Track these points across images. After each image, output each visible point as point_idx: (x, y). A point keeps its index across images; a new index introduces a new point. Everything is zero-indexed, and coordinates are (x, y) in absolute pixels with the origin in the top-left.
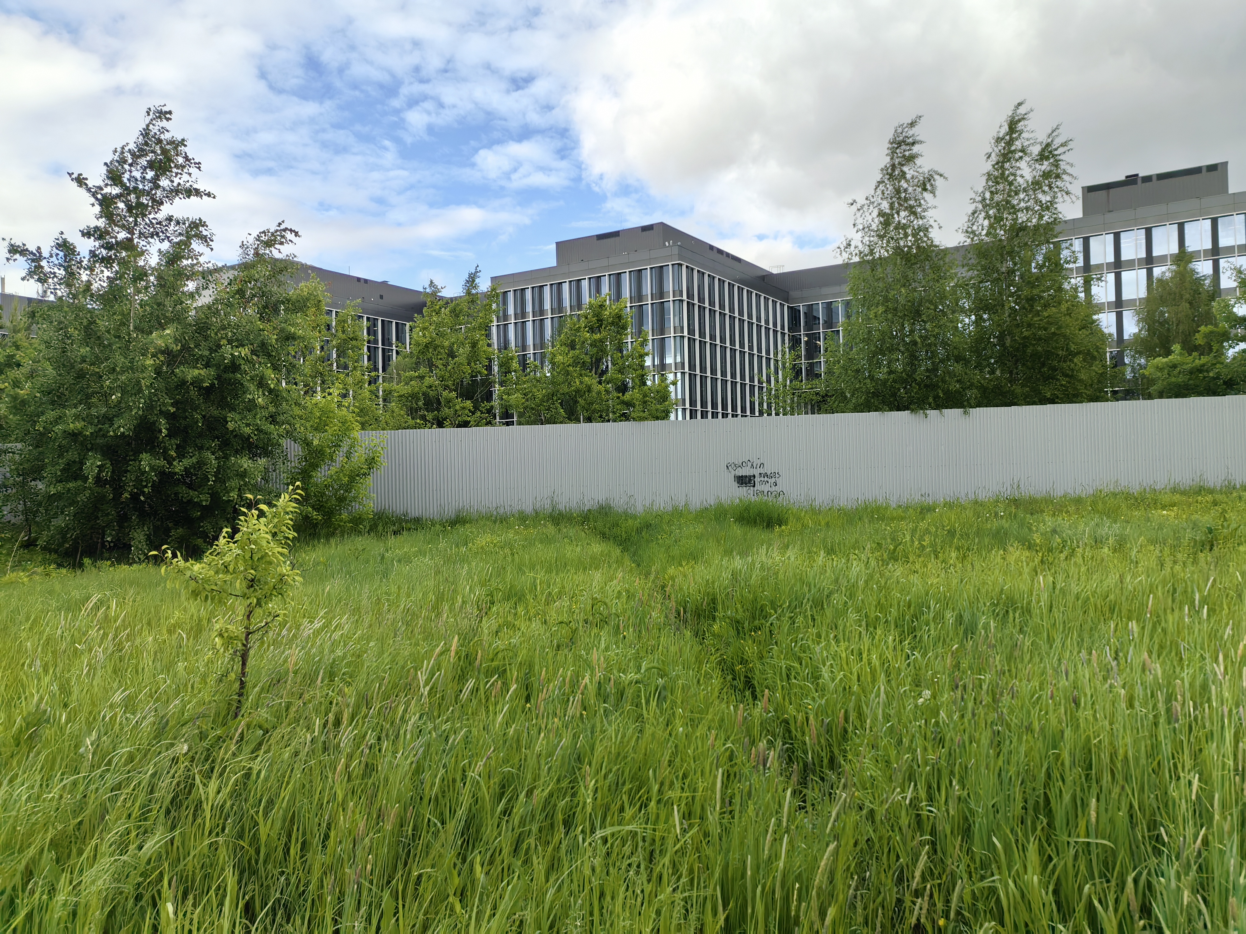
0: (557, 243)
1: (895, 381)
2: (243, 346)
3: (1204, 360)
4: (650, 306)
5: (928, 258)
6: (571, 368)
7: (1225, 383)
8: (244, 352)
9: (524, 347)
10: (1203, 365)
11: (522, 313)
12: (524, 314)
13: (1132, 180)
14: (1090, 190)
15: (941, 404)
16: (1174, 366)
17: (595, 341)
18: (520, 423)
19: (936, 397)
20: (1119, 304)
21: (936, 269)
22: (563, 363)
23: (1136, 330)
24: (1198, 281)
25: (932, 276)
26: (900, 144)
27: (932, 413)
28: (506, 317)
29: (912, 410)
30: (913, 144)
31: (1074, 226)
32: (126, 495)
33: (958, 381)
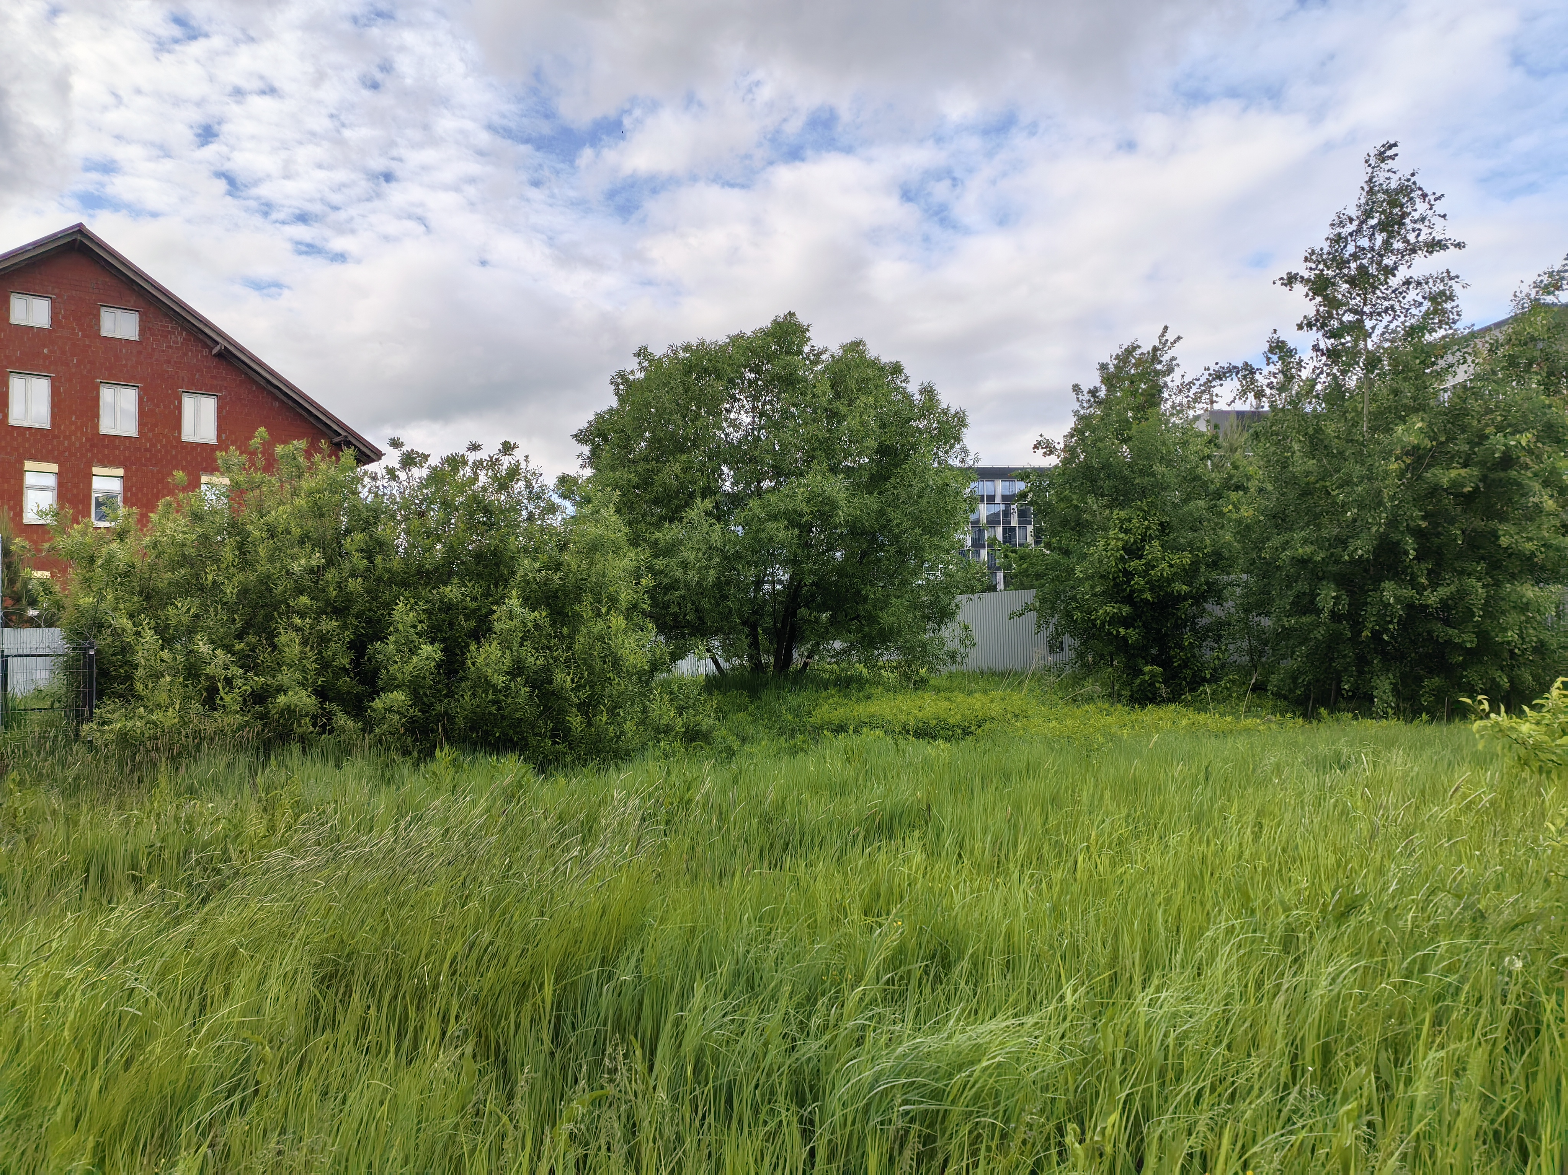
2: (1521, 432)
32: (1366, 633)
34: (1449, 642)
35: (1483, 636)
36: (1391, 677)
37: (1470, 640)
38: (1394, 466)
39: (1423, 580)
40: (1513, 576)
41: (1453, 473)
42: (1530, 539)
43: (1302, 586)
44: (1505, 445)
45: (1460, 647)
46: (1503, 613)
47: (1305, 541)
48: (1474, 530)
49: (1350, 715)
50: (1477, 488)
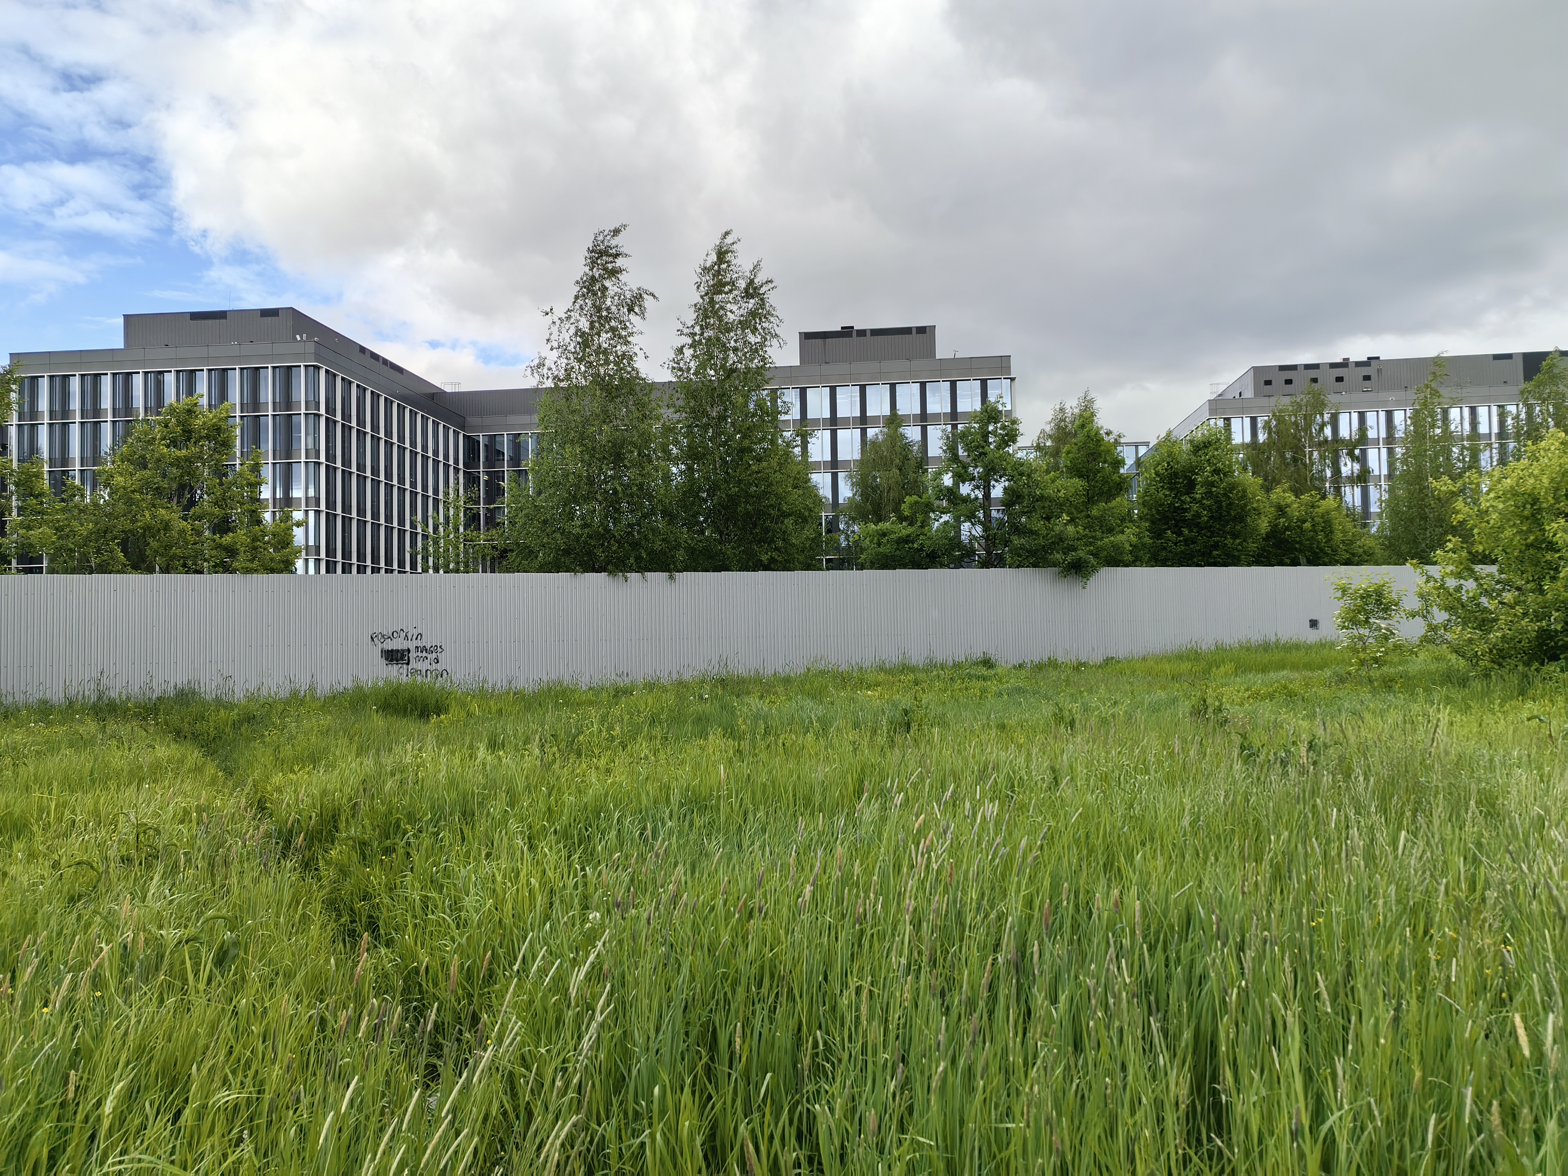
0: (126, 317)
1: (590, 536)
3: (910, 530)
4: (270, 418)
5: (632, 392)
6: (137, 496)
7: (928, 555)
9: (65, 460)
10: (908, 536)
11: (61, 411)
12: (66, 412)
13: (847, 332)
14: (807, 337)
15: (642, 568)
16: (884, 535)
17: (178, 459)
18: (52, 571)
19: (638, 558)
20: (834, 464)
21: (641, 405)
22: (124, 488)
23: (850, 494)
24: (907, 446)
25: (636, 414)
26: (601, 254)
27: (633, 576)
28: (34, 413)
29: (610, 573)
30: (617, 255)
31: (788, 374)
33: (663, 540)
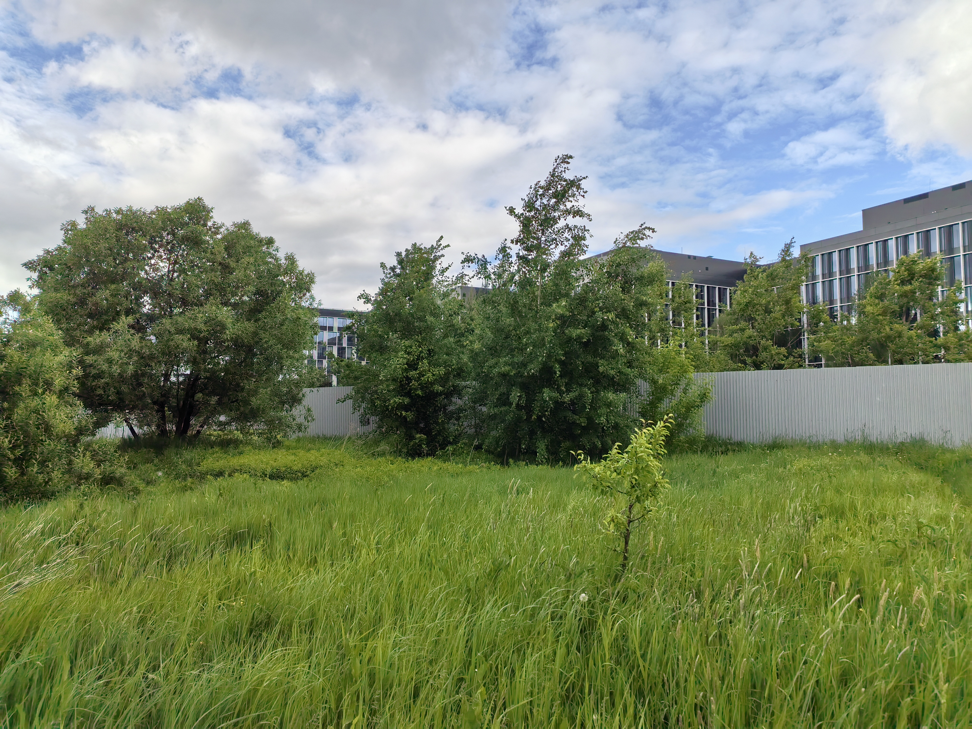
0: (863, 211)
2: (610, 312)
4: (962, 257)
8: (611, 316)
9: (832, 301)
11: (829, 273)
17: (906, 292)
28: (814, 277)
32: (534, 417)
34: (574, 423)
35: (590, 420)
36: (546, 441)
37: (583, 422)
38: (551, 325)
39: (563, 388)
40: (605, 388)
41: (579, 331)
42: (612, 369)
43: (503, 389)
44: (602, 318)
45: (579, 425)
46: (599, 407)
47: (506, 364)
48: (588, 363)
49: (524, 463)
50: (589, 340)
